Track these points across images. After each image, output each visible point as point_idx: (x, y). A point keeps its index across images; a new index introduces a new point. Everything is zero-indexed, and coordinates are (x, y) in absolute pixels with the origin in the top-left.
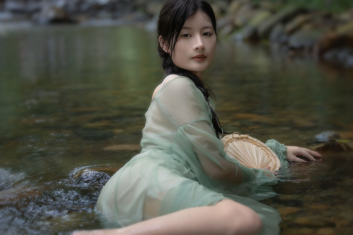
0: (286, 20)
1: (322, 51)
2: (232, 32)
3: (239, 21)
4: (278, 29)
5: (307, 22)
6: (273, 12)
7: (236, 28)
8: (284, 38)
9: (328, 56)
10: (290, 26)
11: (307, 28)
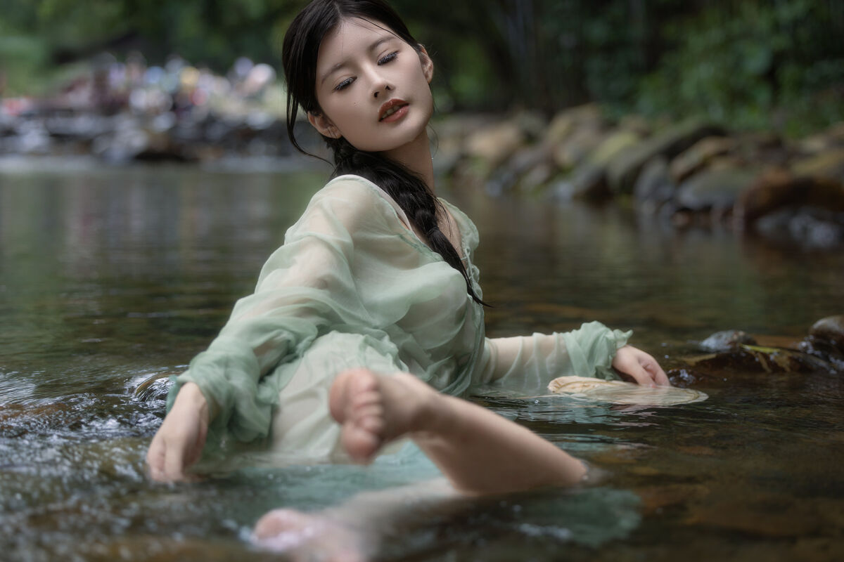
0: (672, 152)
1: (752, 216)
2: (549, 180)
3: (566, 155)
4: (655, 171)
5: (723, 154)
6: (645, 135)
7: (557, 171)
8: (667, 191)
9: (767, 225)
10: (682, 164)
11: (720, 168)
